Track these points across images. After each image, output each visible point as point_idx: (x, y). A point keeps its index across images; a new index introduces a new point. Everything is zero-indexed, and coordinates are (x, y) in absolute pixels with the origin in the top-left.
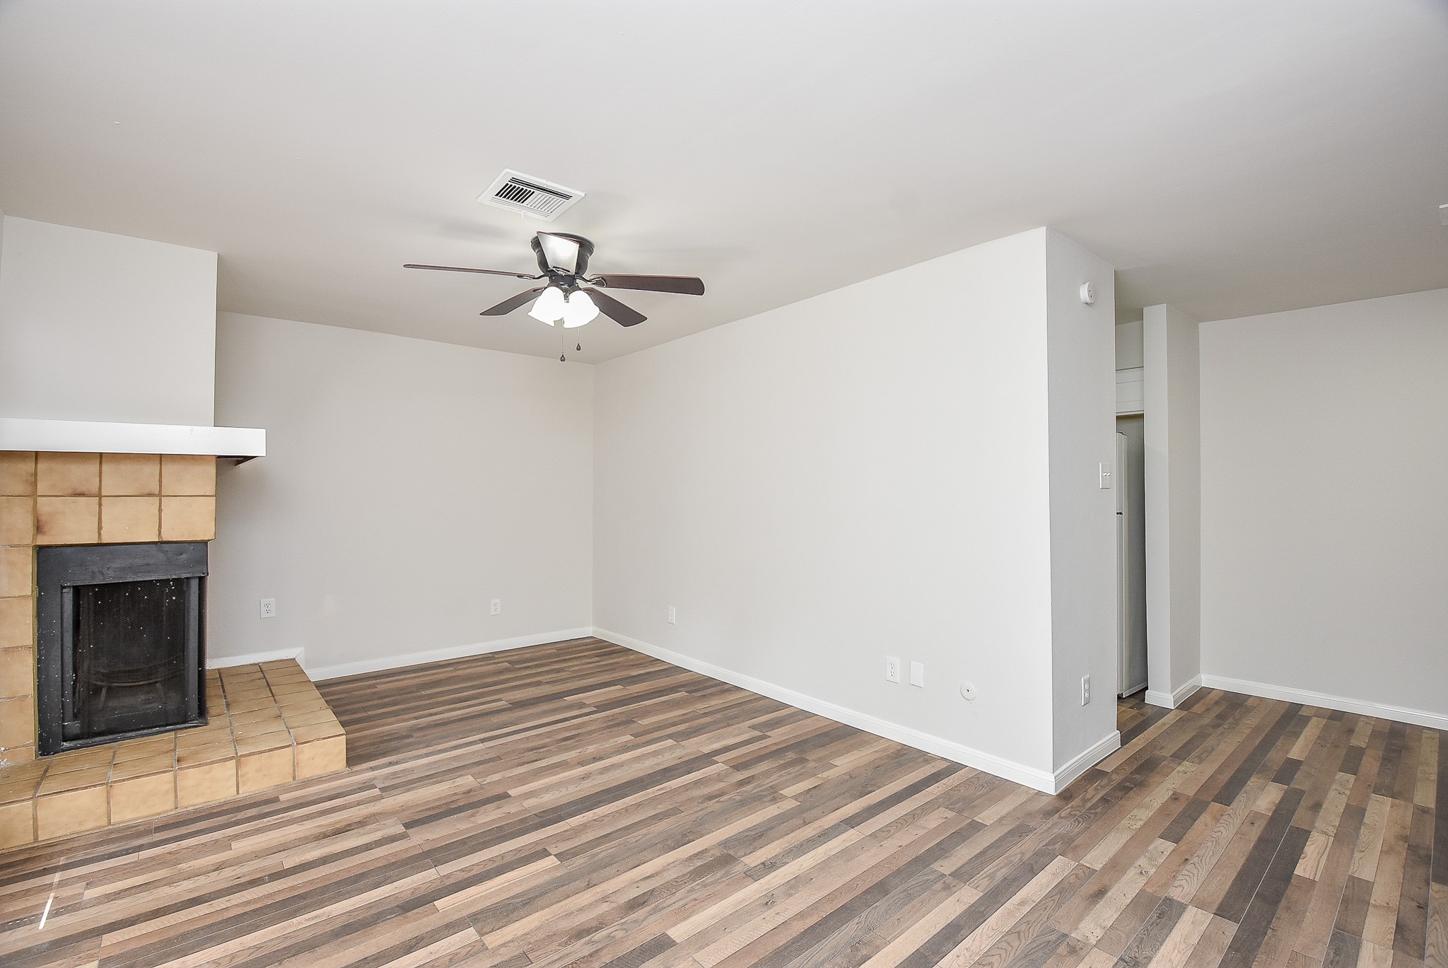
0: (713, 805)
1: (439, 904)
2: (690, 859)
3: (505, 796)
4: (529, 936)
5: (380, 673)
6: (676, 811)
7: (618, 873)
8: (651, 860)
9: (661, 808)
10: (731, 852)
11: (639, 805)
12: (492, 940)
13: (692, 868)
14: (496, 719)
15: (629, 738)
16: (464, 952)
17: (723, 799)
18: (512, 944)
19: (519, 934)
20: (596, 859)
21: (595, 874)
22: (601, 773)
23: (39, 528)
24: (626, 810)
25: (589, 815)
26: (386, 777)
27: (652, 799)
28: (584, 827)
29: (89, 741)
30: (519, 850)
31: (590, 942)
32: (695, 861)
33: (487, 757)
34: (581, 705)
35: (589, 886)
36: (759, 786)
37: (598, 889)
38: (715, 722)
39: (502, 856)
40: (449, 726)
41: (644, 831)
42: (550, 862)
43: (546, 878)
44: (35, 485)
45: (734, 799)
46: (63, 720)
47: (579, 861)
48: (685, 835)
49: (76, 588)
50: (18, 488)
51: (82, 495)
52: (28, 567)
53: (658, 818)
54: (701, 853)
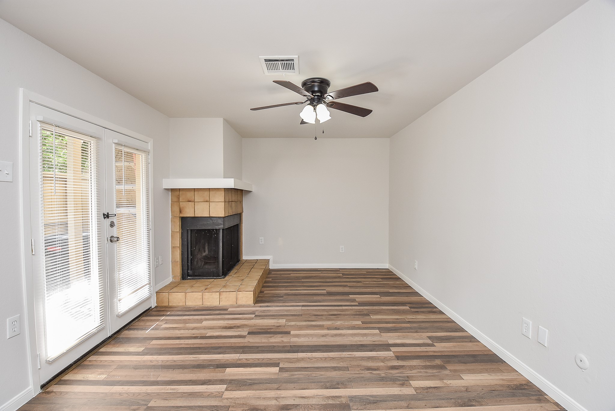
0: (367, 374)
1: (228, 370)
2: (328, 398)
3: (288, 333)
4: (238, 400)
6: (347, 369)
7: (295, 388)
8: (312, 389)
9: (341, 364)
10: (351, 404)
11: (333, 359)
12: (227, 394)
13: (325, 403)
14: (315, 298)
15: (360, 323)
16: (215, 394)
17: (375, 372)
18: (229, 400)
19: (237, 397)
20: (292, 377)
21: (285, 384)
22: (332, 336)
23: (180, 212)
24: (326, 358)
25: (309, 355)
26: (261, 311)
27: (341, 358)
28: (303, 359)
29: (194, 278)
30: (270, 359)
32: (330, 400)
33: (298, 313)
34: (354, 300)
35: (278, 389)
36: (401, 373)
37: (279, 392)
38: (410, 328)
39: (263, 359)
40: (299, 297)
41: (322, 373)
42: (276, 370)
43: (267, 377)
44: (179, 198)
45: (380, 375)
46: (188, 270)
47: (285, 375)
48: (338, 384)
49: (191, 230)
50: (175, 199)
51: (190, 201)
52: (178, 223)
53: (335, 369)
54: (337, 397)
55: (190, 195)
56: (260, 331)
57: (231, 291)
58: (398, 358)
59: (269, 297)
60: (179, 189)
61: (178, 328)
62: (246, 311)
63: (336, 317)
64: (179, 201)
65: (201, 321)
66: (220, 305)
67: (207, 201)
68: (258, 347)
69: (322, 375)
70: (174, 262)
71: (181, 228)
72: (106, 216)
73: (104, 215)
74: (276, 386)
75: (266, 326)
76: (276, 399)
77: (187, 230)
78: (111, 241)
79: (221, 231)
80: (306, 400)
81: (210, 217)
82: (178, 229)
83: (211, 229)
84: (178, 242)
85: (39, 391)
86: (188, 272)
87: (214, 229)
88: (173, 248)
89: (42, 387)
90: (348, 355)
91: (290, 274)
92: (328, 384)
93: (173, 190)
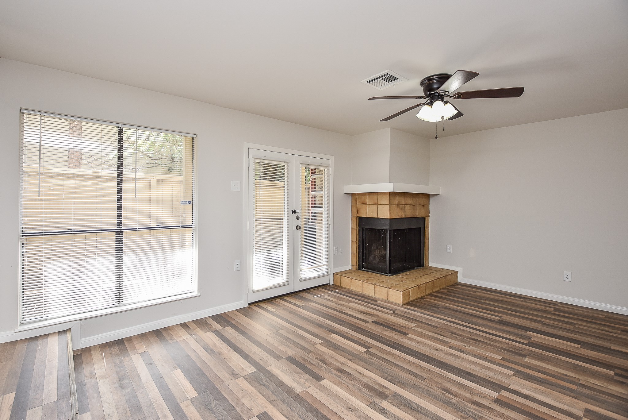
0: (438, 392)
3: (405, 334)
4: (320, 351)
5: (491, 290)
6: (423, 379)
9: (422, 374)
10: (390, 397)
12: (317, 346)
13: (372, 385)
15: (499, 357)
16: (312, 342)
17: (448, 395)
18: (316, 349)
21: (358, 360)
23: (358, 213)
24: (414, 364)
25: (403, 355)
30: (368, 343)
31: (318, 363)
33: (436, 325)
37: (348, 361)
39: (363, 340)
40: (457, 313)
41: (396, 370)
42: (363, 350)
43: (353, 350)
44: (357, 201)
45: (451, 400)
46: (363, 262)
47: (366, 356)
48: (399, 382)
49: (366, 228)
50: (354, 202)
51: (364, 204)
52: (356, 222)
53: (411, 373)
54: (386, 388)
55: (364, 198)
56: (384, 323)
57: (383, 287)
58: (497, 401)
59: (425, 304)
60: (357, 193)
61: (331, 301)
62: (390, 307)
63: (475, 343)
64: (356, 204)
65: (350, 302)
66: (374, 297)
67: (376, 204)
68: (369, 332)
69: (394, 370)
70: (352, 254)
71: (359, 226)
72: (294, 212)
73: (292, 211)
74: (351, 357)
75: (393, 323)
76: (342, 364)
77: (363, 228)
78: (297, 229)
79: (389, 231)
80: (360, 375)
81: (378, 218)
82: (356, 226)
83: (381, 229)
84: (356, 238)
85: (247, 305)
86: (363, 264)
87: (383, 230)
88: (352, 242)
89: (249, 304)
90: (440, 372)
91: (475, 292)
92: (390, 378)
93: (353, 194)
